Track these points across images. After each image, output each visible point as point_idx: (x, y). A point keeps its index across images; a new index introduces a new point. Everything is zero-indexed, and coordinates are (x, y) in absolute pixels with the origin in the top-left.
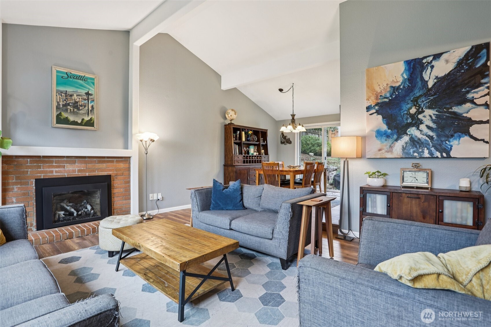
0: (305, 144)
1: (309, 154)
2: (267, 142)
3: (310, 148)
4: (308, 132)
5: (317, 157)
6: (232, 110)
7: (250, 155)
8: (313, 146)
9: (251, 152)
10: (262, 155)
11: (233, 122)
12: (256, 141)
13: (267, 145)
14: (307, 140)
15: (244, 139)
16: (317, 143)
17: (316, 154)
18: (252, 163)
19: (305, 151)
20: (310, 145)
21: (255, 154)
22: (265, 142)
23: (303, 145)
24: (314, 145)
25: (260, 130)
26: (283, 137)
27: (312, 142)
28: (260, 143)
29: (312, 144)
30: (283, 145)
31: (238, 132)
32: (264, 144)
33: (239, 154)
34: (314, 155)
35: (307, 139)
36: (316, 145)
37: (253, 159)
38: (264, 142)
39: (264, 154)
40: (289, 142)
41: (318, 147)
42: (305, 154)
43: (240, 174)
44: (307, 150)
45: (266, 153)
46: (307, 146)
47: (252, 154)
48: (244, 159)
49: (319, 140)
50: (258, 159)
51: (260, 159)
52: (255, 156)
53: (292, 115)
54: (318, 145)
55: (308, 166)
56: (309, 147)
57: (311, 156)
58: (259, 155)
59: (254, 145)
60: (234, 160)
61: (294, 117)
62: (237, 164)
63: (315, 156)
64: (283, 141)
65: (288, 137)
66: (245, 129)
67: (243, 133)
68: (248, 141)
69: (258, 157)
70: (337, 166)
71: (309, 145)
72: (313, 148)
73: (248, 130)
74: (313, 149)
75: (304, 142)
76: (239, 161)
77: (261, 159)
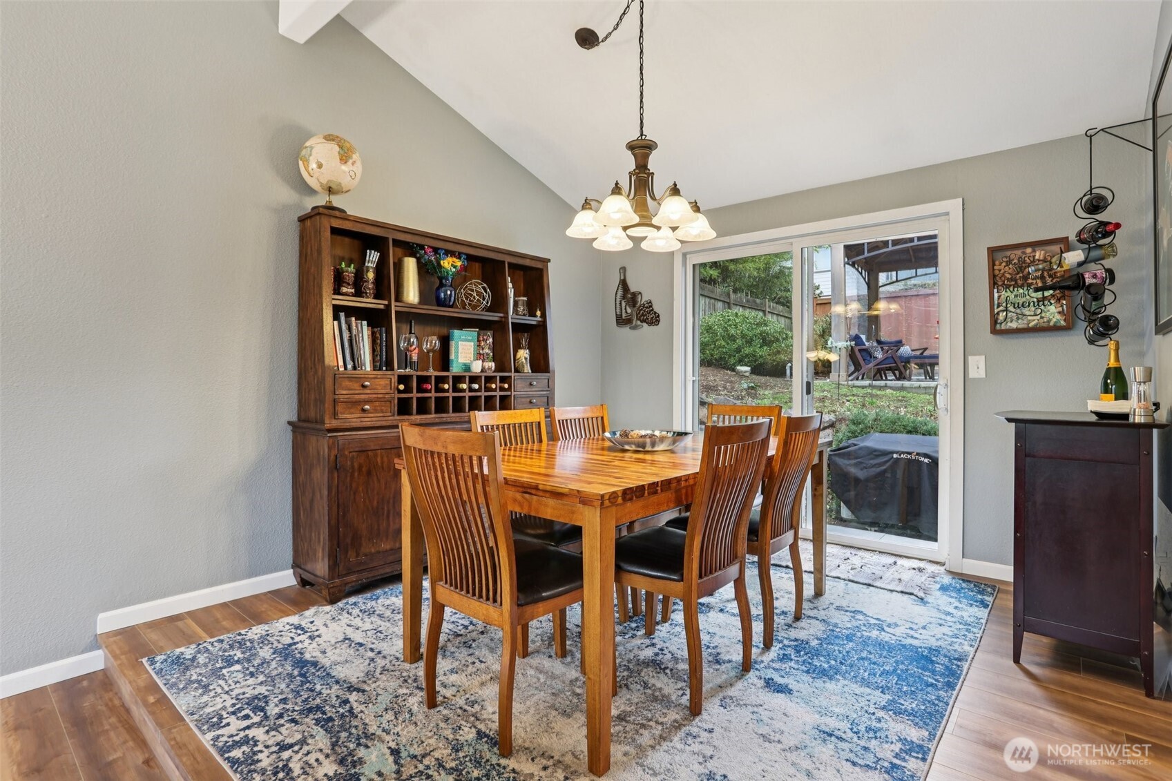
0: (723, 338)
1: (734, 370)
2: (544, 315)
3: (738, 350)
4: (732, 302)
5: (763, 379)
6: (329, 138)
7: (456, 369)
8: (750, 342)
9: (461, 360)
10: (513, 374)
11: (337, 201)
12: (489, 309)
13: (543, 326)
14: (730, 326)
15: (412, 294)
16: (761, 334)
17: (758, 370)
18: (454, 411)
19: (721, 358)
20: (739, 342)
21: (477, 367)
22: (538, 313)
23: (717, 340)
24: (752, 339)
25: (508, 259)
26: (624, 297)
27: (746, 331)
28: (506, 318)
29: (743, 336)
30: (626, 330)
31: (373, 257)
32: (533, 321)
33: (374, 368)
34: (753, 372)
35: (729, 320)
36: (758, 341)
37: (463, 391)
38: (533, 314)
39: (527, 369)
40: (649, 316)
41: (765, 348)
42: (724, 368)
43: (369, 473)
44: (730, 356)
45: (540, 363)
46: (728, 344)
47: (467, 368)
48: (400, 392)
49: (766, 325)
50: (488, 389)
51: (502, 389)
52: (474, 379)
53: (631, 147)
54: (764, 339)
55: (727, 453)
56: (735, 346)
57: (741, 376)
58: (499, 374)
59: (481, 325)
60: (329, 397)
61: (646, 156)
62: (356, 423)
63: (754, 376)
64: (624, 315)
65: (645, 299)
66: (422, 247)
67: (410, 265)
68: (440, 303)
69: (489, 379)
70: (834, 412)
71: (735, 341)
72: (747, 350)
73: (436, 250)
74: (747, 352)
75: (720, 331)
76: (367, 402)
77: (509, 389)
